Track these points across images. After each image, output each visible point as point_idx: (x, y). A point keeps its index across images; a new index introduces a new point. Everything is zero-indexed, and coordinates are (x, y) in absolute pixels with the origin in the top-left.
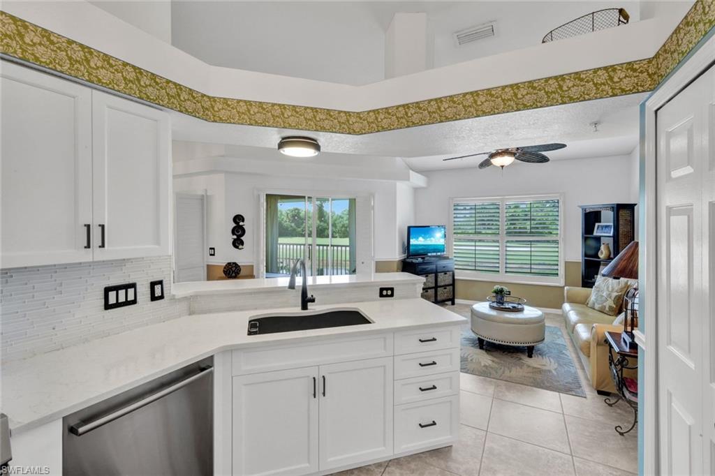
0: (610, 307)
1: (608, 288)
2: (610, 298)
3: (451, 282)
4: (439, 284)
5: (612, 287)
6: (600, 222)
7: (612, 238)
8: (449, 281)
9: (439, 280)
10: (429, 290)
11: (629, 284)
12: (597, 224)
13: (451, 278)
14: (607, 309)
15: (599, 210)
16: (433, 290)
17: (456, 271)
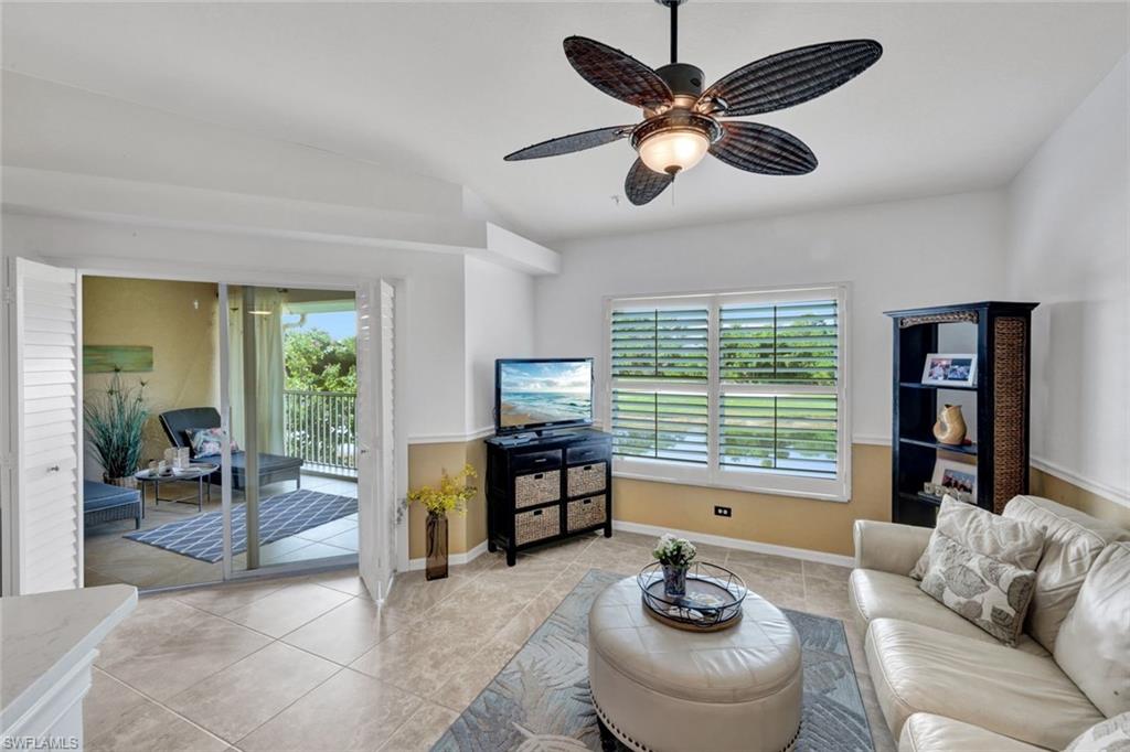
0: (996, 613)
1: (979, 540)
2: (997, 581)
3: (603, 487)
4: (570, 494)
5: (994, 542)
6: (936, 352)
7: (975, 394)
8: (598, 483)
9: (570, 482)
10: (544, 510)
11: (1048, 533)
12: (930, 357)
13: (602, 478)
14: (986, 616)
15: (930, 320)
16: (557, 508)
17: (615, 458)
